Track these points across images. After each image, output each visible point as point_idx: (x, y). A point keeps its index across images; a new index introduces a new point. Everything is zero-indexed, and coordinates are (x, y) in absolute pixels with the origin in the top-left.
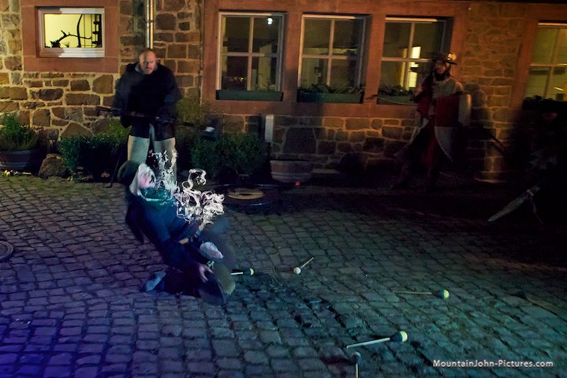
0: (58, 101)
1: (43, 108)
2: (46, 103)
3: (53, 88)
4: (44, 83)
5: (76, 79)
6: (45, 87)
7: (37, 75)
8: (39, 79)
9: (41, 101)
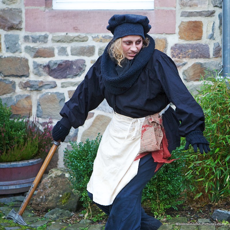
1: (54, 90)
2: (59, 82)
3: (71, 58)
4: (56, 51)
7: (46, 37)
8: (49, 44)
9: (50, 79)
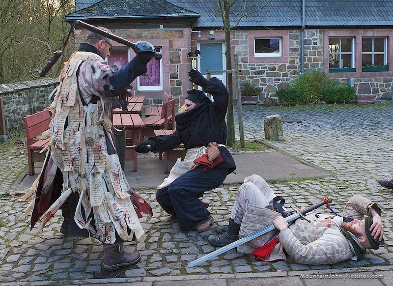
0: (263, 75)
1: (256, 78)
2: (258, 76)
3: (261, 70)
4: (257, 68)
5: (271, 66)
6: (257, 70)
8: (255, 66)
9: (255, 75)
